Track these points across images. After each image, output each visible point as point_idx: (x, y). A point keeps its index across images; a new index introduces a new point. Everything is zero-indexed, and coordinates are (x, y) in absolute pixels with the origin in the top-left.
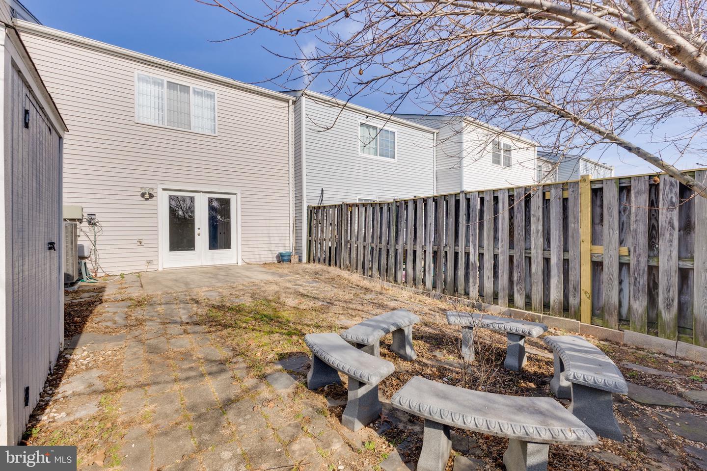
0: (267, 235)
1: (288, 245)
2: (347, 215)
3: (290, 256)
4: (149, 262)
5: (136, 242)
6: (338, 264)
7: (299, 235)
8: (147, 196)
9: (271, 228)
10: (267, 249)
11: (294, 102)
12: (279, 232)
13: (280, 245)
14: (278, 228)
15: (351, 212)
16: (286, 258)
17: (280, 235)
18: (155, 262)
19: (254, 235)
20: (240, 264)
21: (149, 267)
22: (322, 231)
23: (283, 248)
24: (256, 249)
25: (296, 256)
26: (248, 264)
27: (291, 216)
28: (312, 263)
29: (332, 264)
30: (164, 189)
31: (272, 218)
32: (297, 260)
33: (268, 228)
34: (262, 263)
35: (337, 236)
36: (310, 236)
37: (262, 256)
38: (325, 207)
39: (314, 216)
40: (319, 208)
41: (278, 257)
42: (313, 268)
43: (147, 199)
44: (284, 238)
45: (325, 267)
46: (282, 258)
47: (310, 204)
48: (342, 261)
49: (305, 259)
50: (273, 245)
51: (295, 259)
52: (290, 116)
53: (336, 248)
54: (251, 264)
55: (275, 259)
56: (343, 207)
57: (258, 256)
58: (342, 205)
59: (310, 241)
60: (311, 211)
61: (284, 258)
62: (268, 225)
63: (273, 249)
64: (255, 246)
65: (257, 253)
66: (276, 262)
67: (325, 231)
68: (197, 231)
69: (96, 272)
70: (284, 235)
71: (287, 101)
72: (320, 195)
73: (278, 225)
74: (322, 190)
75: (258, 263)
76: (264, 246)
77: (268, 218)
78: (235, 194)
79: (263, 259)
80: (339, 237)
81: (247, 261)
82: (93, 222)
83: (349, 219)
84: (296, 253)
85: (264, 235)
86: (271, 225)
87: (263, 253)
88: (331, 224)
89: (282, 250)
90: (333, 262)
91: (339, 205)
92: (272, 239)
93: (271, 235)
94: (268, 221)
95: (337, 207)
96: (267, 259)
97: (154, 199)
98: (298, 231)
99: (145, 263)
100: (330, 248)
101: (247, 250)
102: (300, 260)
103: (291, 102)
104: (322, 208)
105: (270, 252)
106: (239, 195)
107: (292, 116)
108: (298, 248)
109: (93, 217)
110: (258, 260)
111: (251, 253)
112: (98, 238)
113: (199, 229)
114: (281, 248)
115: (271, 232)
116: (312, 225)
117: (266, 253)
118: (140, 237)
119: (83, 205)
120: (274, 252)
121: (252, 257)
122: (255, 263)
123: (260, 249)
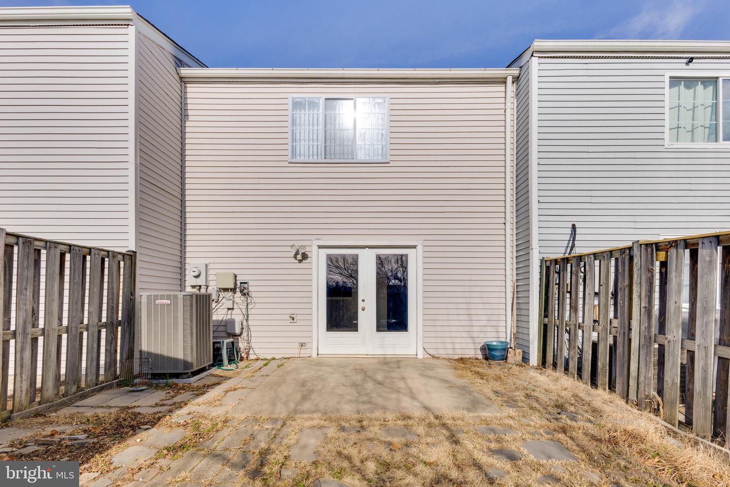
0: (465, 312)
1: (503, 329)
2: (651, 271)
3: (506, 350)
4: (302, 345)
5: (287, 317)
6: (619, 387)
7: (523, 312)
8: (299, 257)
9: (473, 300)
10: (465, 335)
11: (516, 79)
12: (487, 306)
13: (489, 329)
14: (486, 300)
15: (664, 265)
16: (497, 354)
17: (490, 312)
18: (308, 346)
19: (444, 312)
20: (420, 356)
21: (303, 351)
22: (574, 308)
23: (495, 335)
24: (447, 334)
25: (518, 351)
26: (433, 357)
27: (509, 278)
28: (549, 371)
29: (599, 382)
30: (320, 247)
31: (473, 283)
32: (519, 358)
33: (468, 300)
34: (456, 357)
35: (616, 323)
36: (546, 316)
37: (457, 346)
38: (580, 258)
39: (555, 278)
40: (566, 260)
41: (483, 349)
42: (552, 386)
43: (300, 261)
44: (495, 318)
45: (582, 388)
46: (490, 353)
47: (545, 256)
48: (632, 383)
49: (534, 359)
50: (475, 329)
51: (515, 356)
52: (509, 105)
53: (613, 349)
54: (438, 358)
55: (479, 352)
56: (636, 252)
57: (450, 346)
58: (630, 249)
59: (545, 326)
60: (548, 268)
61: (494, 353)
62: (467, 295)
63: (475, 335)
64: (446, 329)
65: (448, 340)
66: (480, 357)
67: (580, 306)
68: (360, 304)
69: (248, 354)
70: (495, 312)
71: (504, 81)
72: (568, 237)
73: (485, 295)
74: (574, 227)
75: (450, 357)
76: (460, 329)
77: (467, 283)
78: (414, 247)
79: (458, 352)
80: (622, 324)
81: (432, 352)
82: (246, 291)
83: (657, 282)
84: (518, 346)
85: (460, 312)
86: (473, 295)
87: (458, 340)
88: (596, 294)
89: (492, 338)
90: (603, 378)
91: (622, 251)
92: (474, 318)
93: (473, 312)
94: (467, 289)
95: (617, 255)
96: (467, 352)
97: (308, 260)
98: (522, 306)
99: (297, 345)
100: (595, 346)
101: (432, 334)
102: (525, 359)
103: (510, 80)
104: (574, 262)
105: (470, 340)
106: (420, 248)
107: (511, 103)
108: (520, 336)
109: (246, 286)
110: (450, 352)
111: (439, 340)
112: (250, 312)
113: (363, 301)
114: (489, 335)
115: (473, 306)
116: (550, 295)
117: (464, 340)
118: (293, 311)
119: (236, 272)
120: (478, 340)
121: (440, 346)
122: (445, 356)
123: (453, 335)
